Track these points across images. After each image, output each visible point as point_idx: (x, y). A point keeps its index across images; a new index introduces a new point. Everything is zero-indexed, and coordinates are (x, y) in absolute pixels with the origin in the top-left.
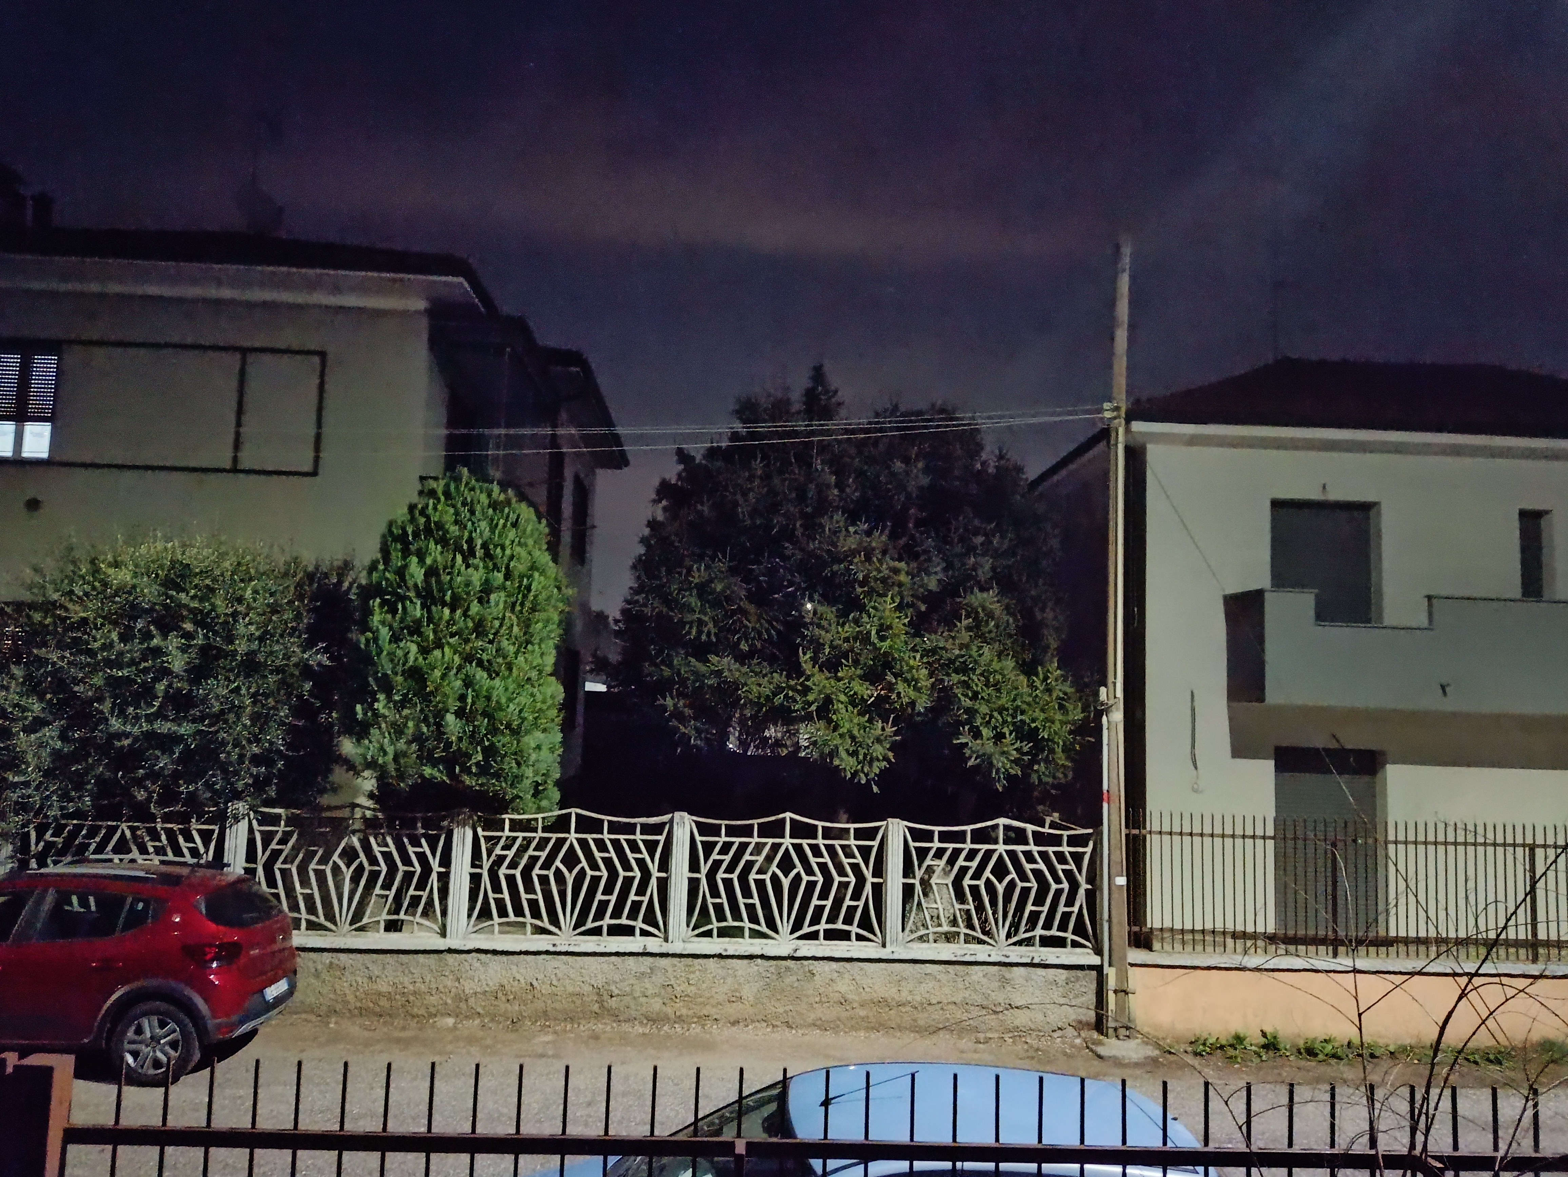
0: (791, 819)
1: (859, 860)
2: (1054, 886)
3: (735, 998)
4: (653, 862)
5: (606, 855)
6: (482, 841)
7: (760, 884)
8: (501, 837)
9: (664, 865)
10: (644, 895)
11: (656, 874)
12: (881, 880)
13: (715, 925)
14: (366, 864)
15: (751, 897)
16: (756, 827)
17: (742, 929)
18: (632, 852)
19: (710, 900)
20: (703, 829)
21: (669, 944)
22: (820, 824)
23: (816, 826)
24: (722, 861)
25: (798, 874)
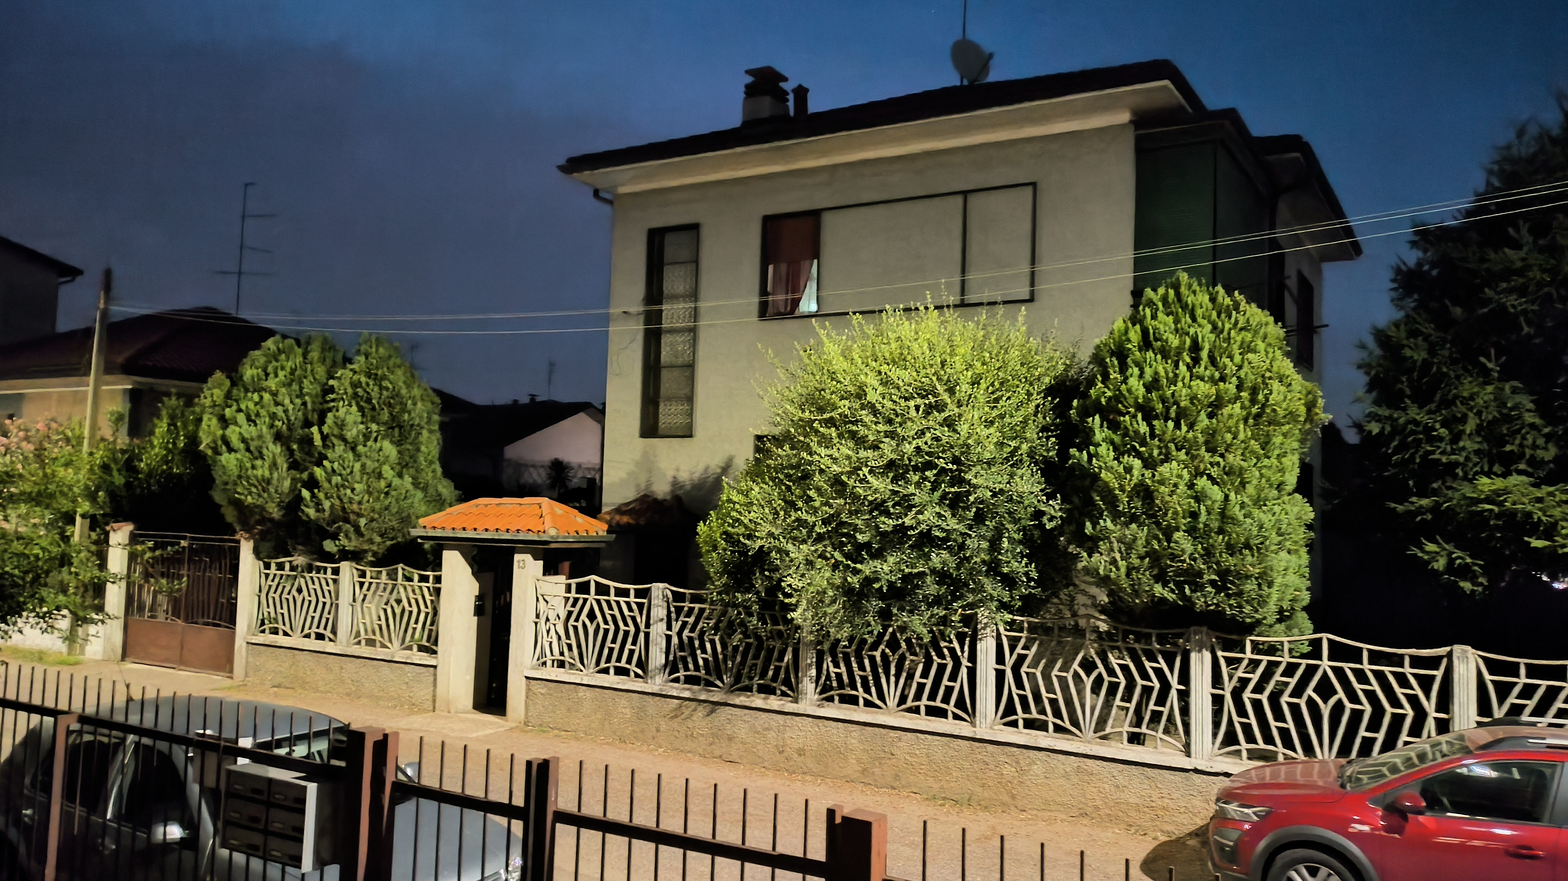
4: (1428, 700)
5: (1369, 688)
6: (1222, 663)
8: (1242, 659)
9: (1444, 706)
10: (1419, 736)
11: (1433, 714)
14: (1105, 675)
18: (1401, 687)
24: (1524, 706)
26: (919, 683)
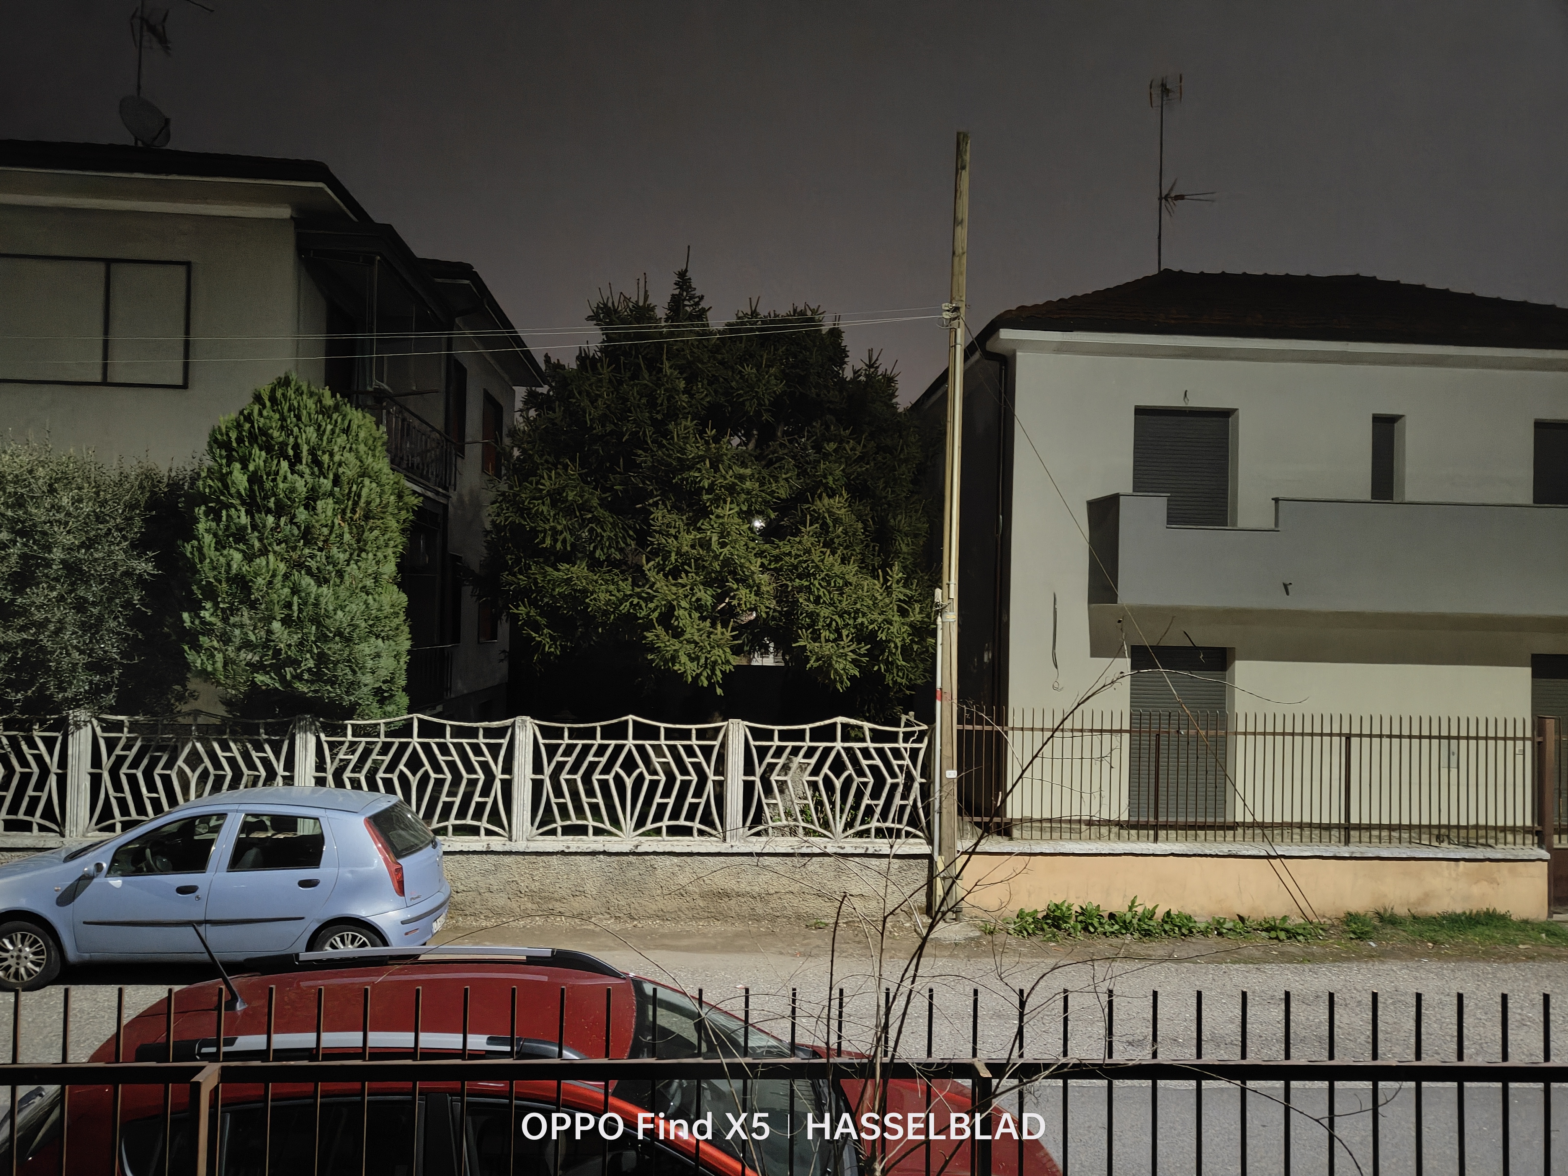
0: (634, 722)
1: (701, 759)
2: (889, 781)
3: (578, 892)
4: (496, 764)
5: (450, 758)
7: (604, 784)
9: (508, 768)
10: (488, 796)
11: (499, 776)
12: (722, 778)
13: (559, 823)
15: (594, 796)
16: (599, 729)
17: (586, 827)
18: (476, 755)
19: (553, 800)
20: (546, 732)
21: (513, 843)
22: (662, 725)
23: (659, 728)
24: (566, 762)
25: (641, 774)
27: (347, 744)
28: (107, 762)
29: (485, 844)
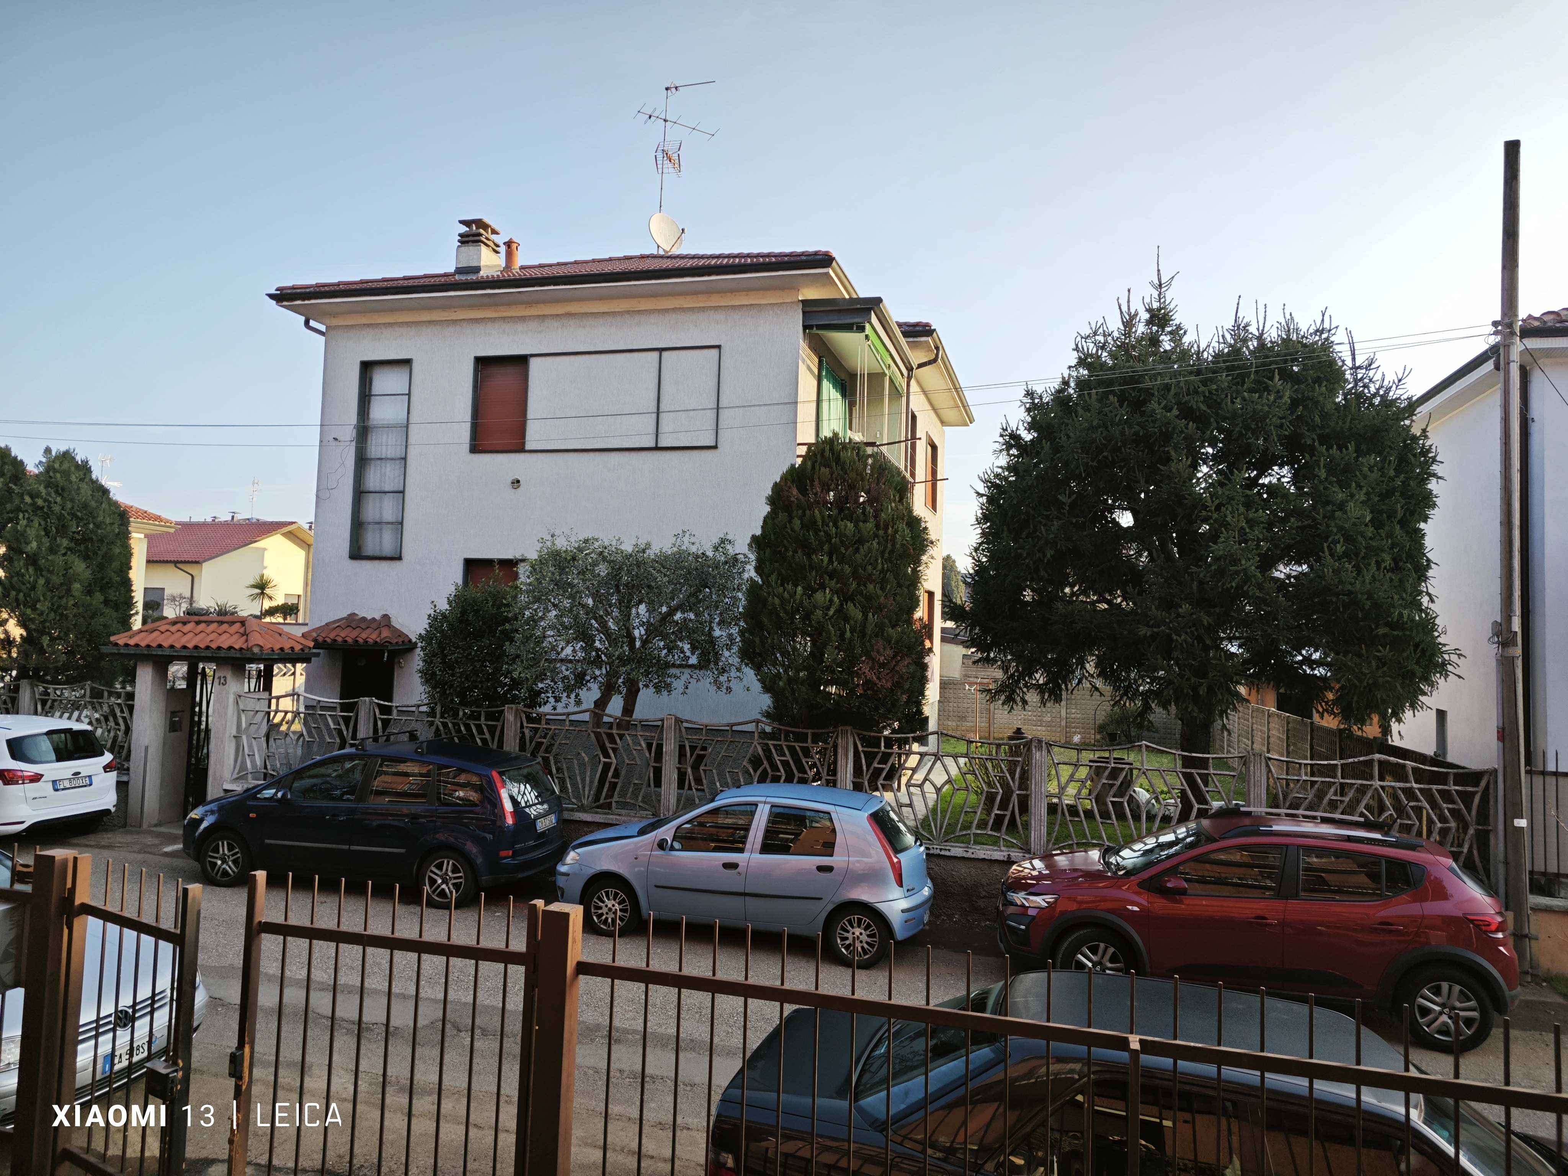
0: (1147, 747)
1: (1219, 789)
2: (1439, 825)
4: (1014, 782)
6: (862, 756)
7: (1117, 806)
8: (878, 753)
10: (1006, 809)
13: (1073, 841)
14: (769, 770)
15: (1108, 817)
17: (1101, 846)
18: (993, 770)
19: (1068, 818)
22: (1177, 752)
23: (1173, 755)
25: (1156, 799)
26: (610, 782)
27: (880, 754)
28: (690, 760)
29: (1006, 854)
